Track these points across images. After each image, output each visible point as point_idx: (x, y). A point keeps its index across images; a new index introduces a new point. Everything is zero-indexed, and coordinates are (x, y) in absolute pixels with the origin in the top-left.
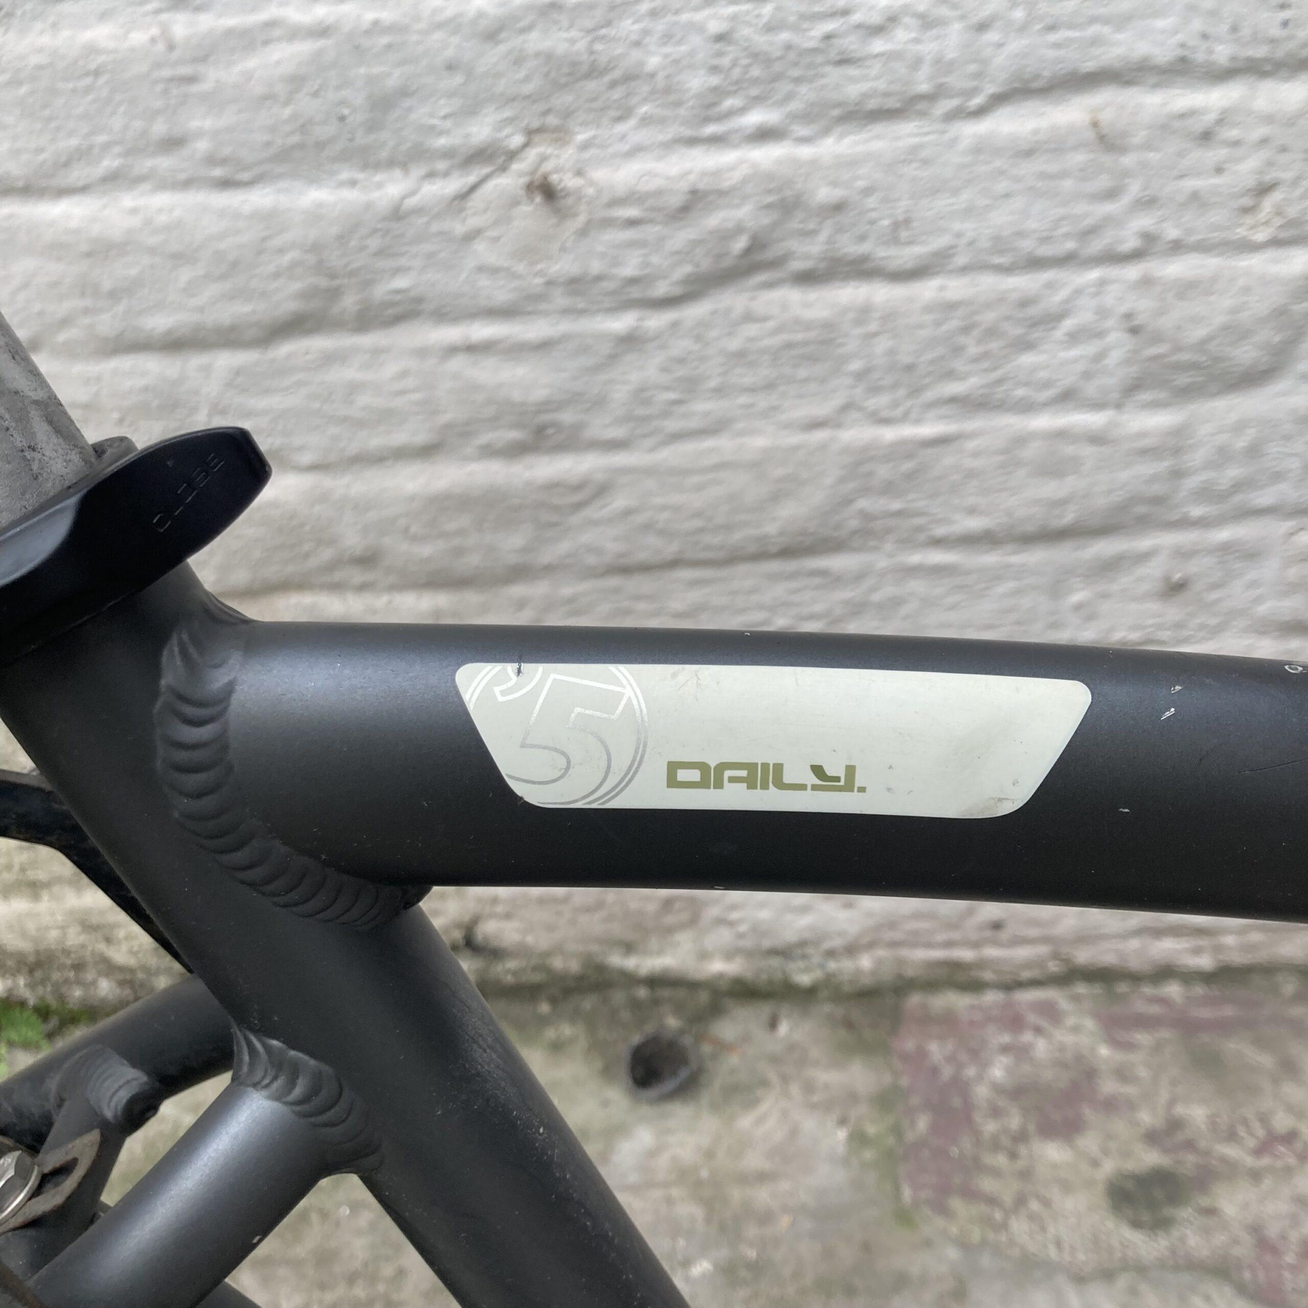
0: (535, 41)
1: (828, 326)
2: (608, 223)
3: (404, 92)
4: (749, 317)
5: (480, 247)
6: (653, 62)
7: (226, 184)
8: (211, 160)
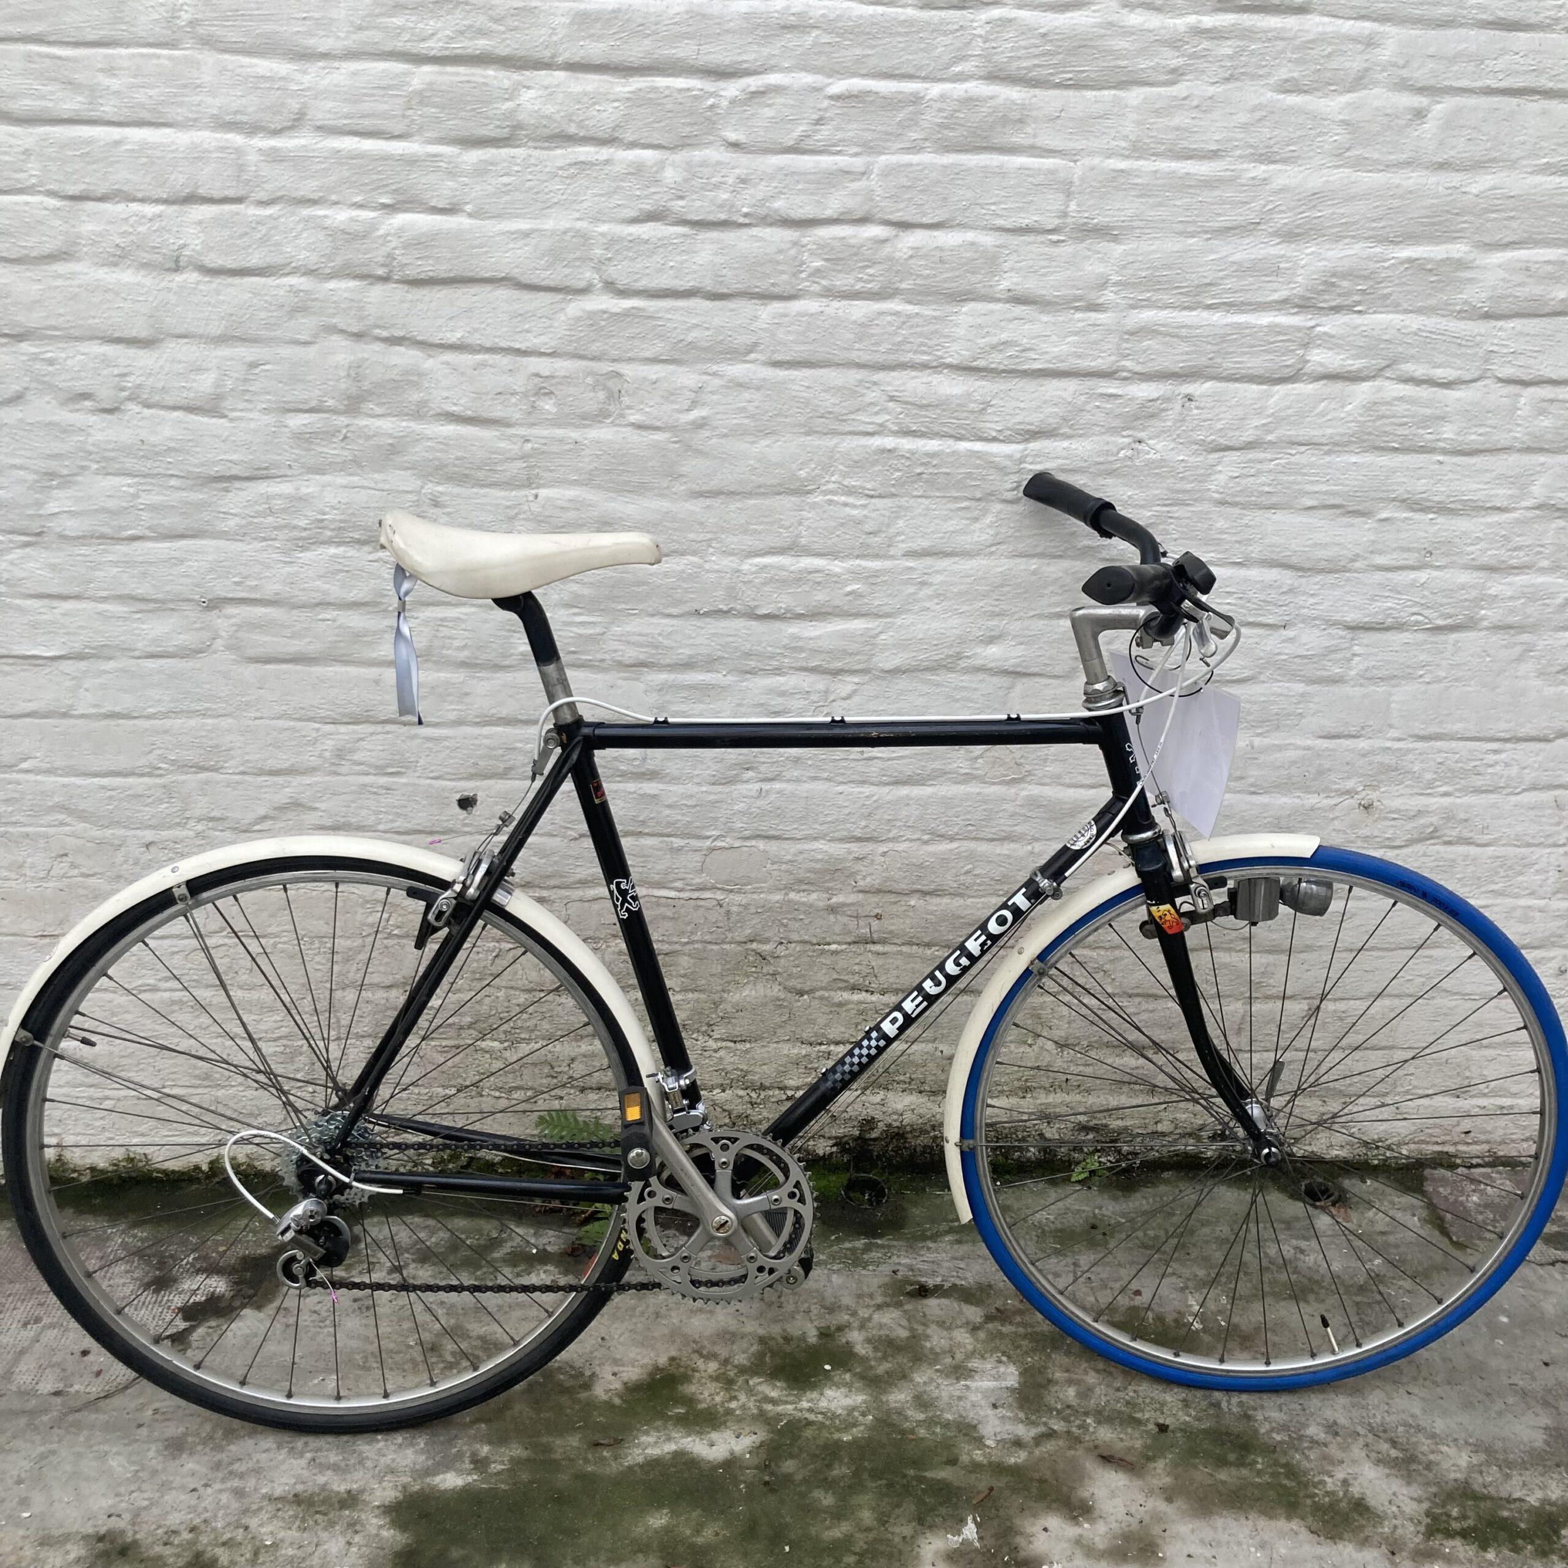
0: (1379, 758)
1: (1454, 861)
2: (1386, 818)
3: (1329, 770)
4: (1425, 855)
5: (1336, 822)
6: (1416, 769)
7: (1254, 793)
8: (1252, 785)
